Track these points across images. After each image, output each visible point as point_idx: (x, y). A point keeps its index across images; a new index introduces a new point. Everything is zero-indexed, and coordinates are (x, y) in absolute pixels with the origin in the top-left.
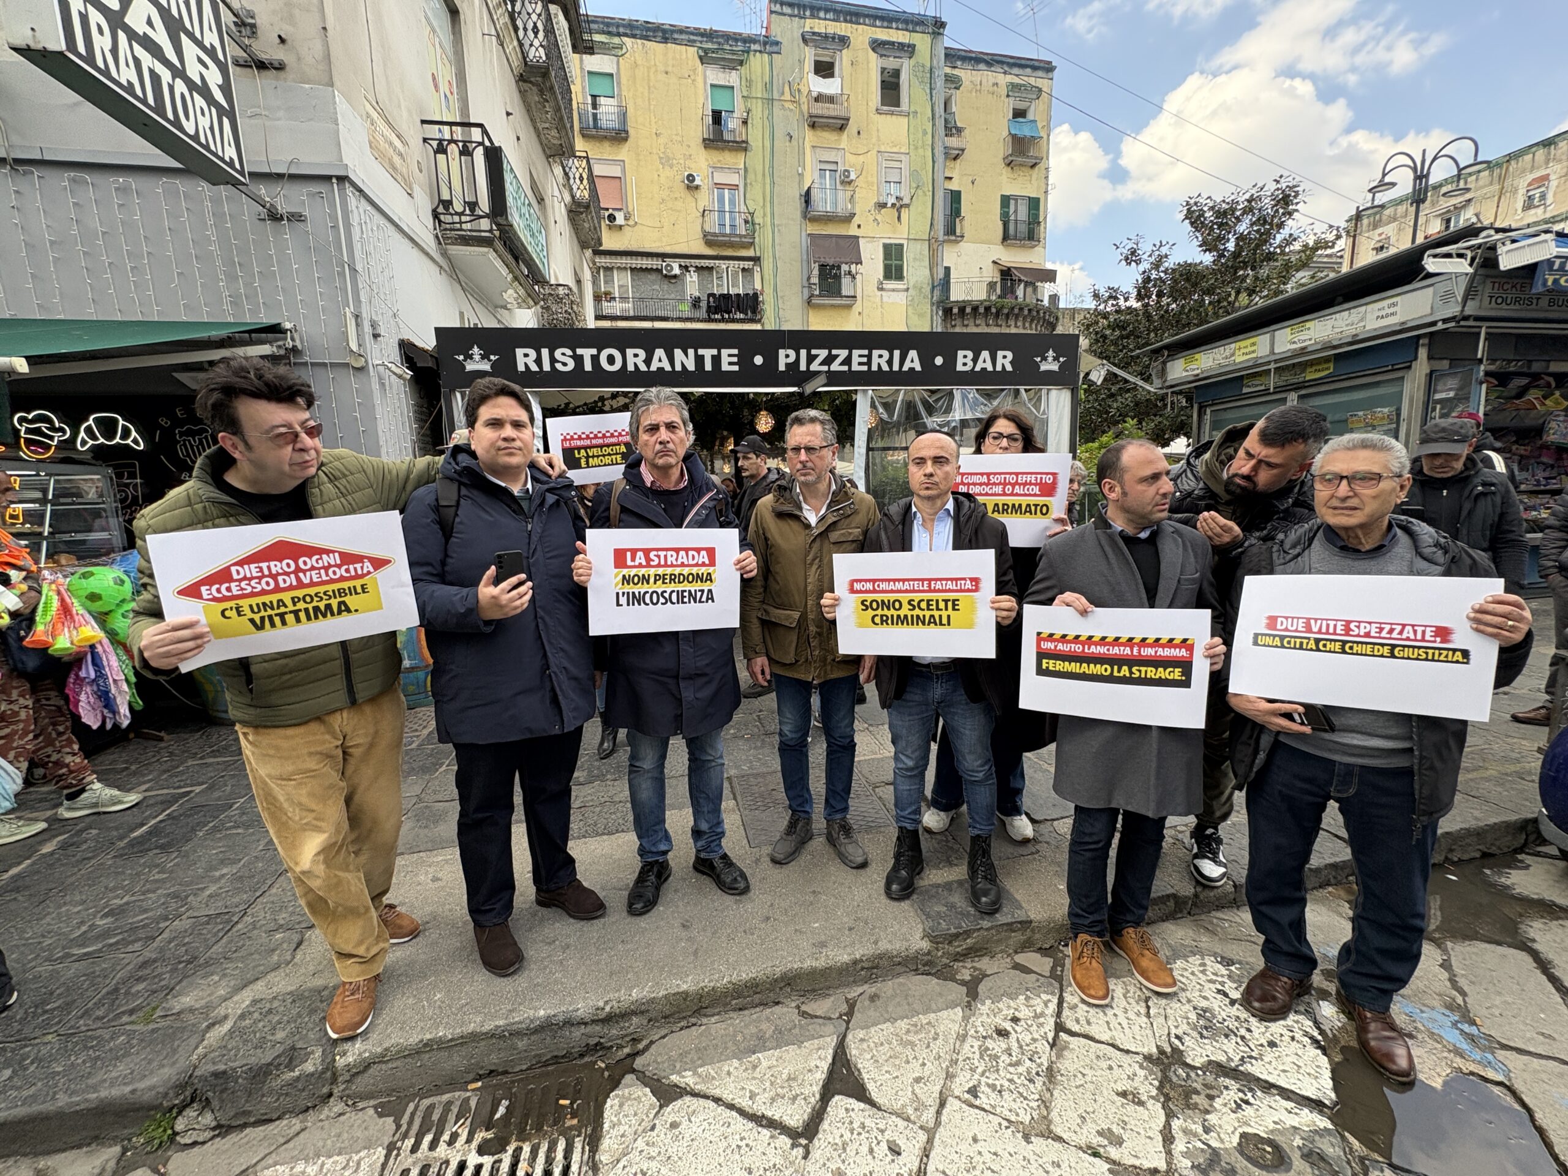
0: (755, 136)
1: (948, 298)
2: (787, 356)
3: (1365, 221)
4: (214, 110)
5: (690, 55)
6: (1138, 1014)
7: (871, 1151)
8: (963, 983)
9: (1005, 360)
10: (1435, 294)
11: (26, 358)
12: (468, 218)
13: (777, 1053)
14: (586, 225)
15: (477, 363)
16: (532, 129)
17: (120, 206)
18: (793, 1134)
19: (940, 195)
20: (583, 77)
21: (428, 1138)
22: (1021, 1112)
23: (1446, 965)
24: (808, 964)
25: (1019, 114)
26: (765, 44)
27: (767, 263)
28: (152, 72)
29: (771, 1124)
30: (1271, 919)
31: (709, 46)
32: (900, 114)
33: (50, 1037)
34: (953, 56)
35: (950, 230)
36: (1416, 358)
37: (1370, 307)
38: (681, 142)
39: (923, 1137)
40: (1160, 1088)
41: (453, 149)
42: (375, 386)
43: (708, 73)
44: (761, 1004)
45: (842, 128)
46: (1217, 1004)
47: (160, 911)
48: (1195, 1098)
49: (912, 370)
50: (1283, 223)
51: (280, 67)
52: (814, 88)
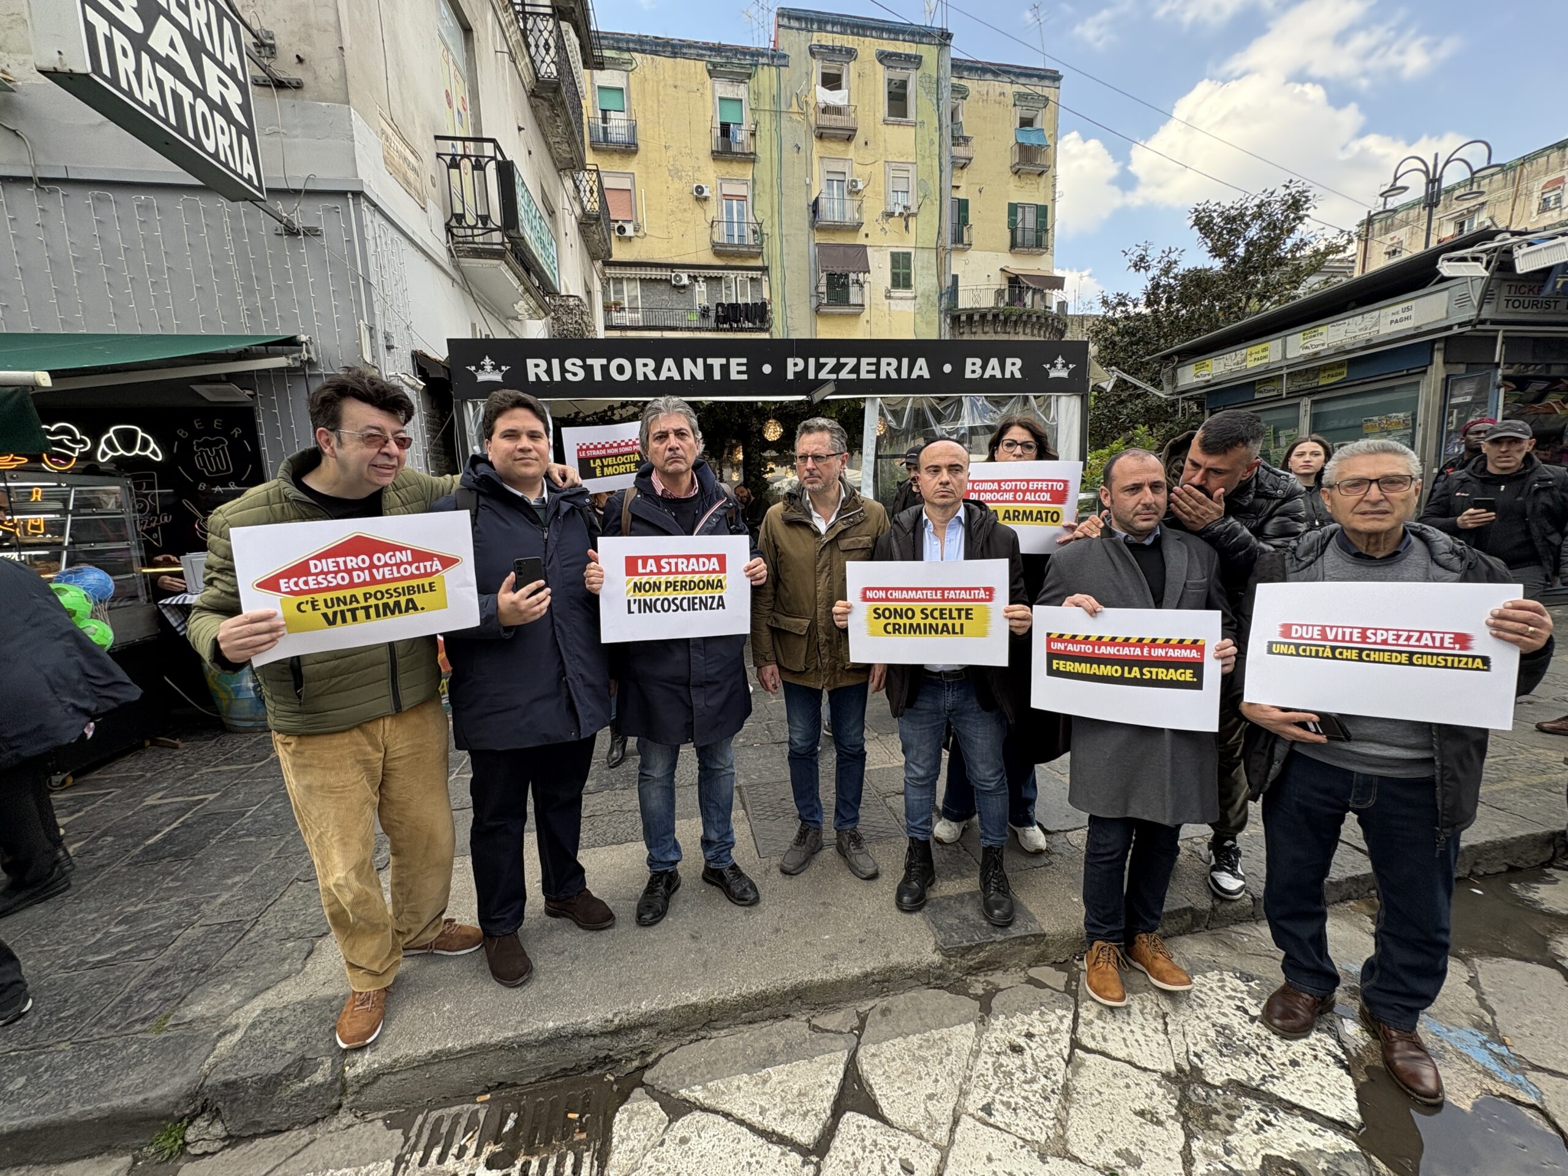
0: (764, 148)
1: (956, 305)
2: (796, 365)
3: (1377, 226)
4: (233, 129)
5: (699, 70)
6: (1156, 1031)
7: (884, 1170)
8: (976, 997)
9: (1014, 367)
10: (1450, 298)
11: (50, 372)
12: (480, 232)
13: (787, 1067)
14: (596, 237)
15: (489, 374)
16: (543, 144)
17: (142, 222)
18: (804, 1151)
19: (947, 204)
20: (593, 92)
21: (436, 1151)
22: (1037, 1131)
23: (1473, 982)
24: (819, 976)
25: (1026, 123)
26: (773, 57)
27: (776, 273)
28: (173, 92)
29: (782, 1140)
30: (1290, 934)
31: (718, 60)
32: (908, 124)
33: (62, 1046)
34: (959, 67)
35: (958, 238)
36: (1431, 363)
37: (1383, 312)
38: (690, 155)
39: (936, 1155)
40: (1179, 1108)
41: (466, 164)
43: (717, 86)
44: (771, 1017)
45: (849, 139)
46: (1236, 1021)
47: (174, 919)
48: (1216, 1119)
49: (920, 377)
50: (1294, 228)
51: (298, 86)
52: (821, 100)
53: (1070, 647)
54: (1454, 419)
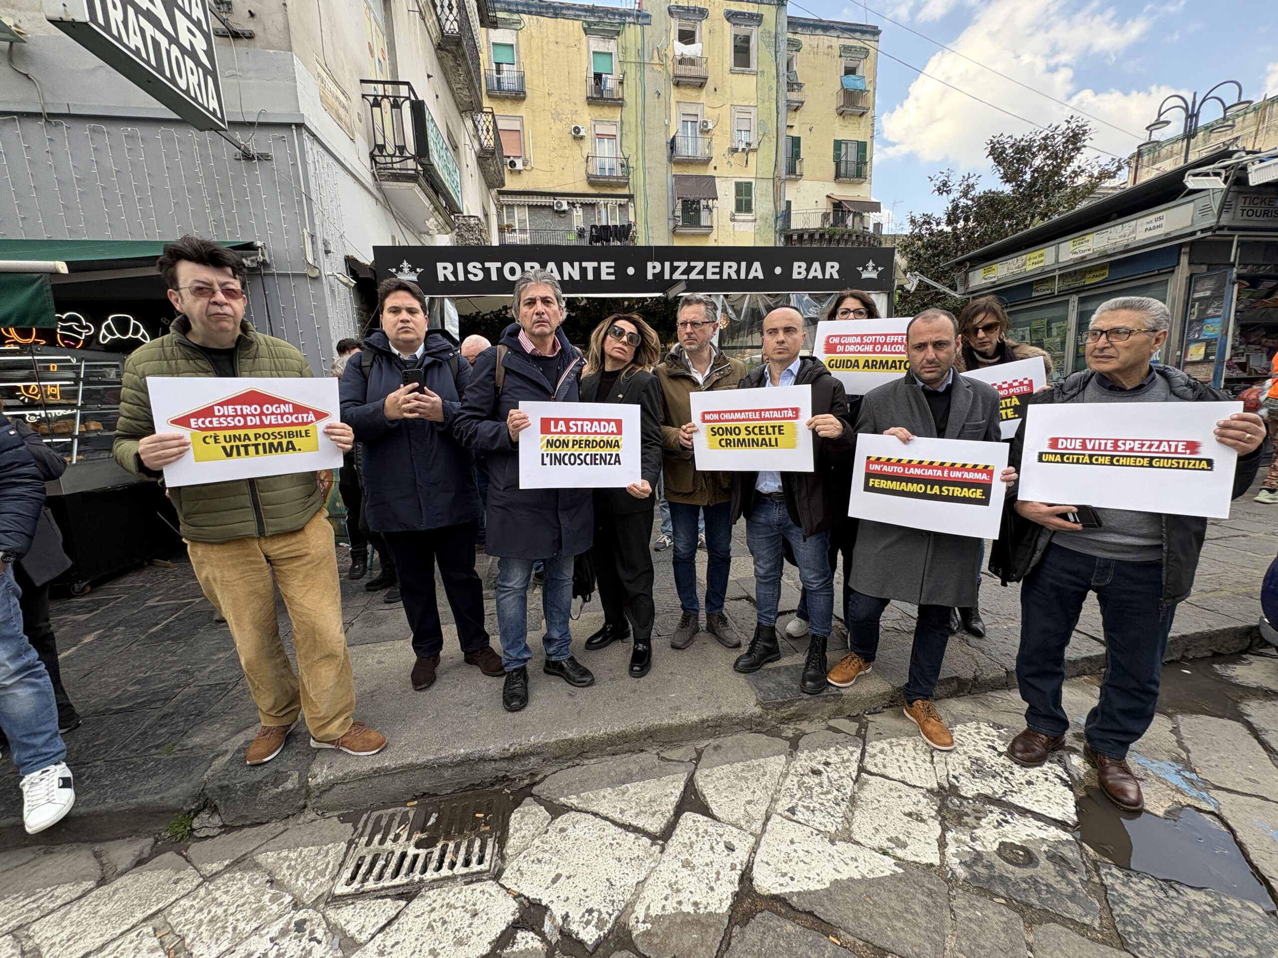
0: (630, 94)
1: (789, 227)
2: (654, 267)
3: (1146, 158)
4: (200, 70)
5: (576, 28)
6: (924, 761)
7: (712, 848)
8: (787, 739)
9: (833, 269)
10: (1195, 208)
11: (67, 263)
12: (398, 159)
13: (641, 784)
14: (492, 169)
15: (407, 276)
16: (447, 90)
17: (129, 150)
18: (653, 837)
19: (783, 140)
20: (488, 48)
21: (378, 837)
22: (829, 825)
23: (1175, 731)
24: (666, 722)
25: (850, 71)
26: (638, 16)
27: (640, 200)
28: (153, 38)
29: (636, 830)
31: (592, 19)
32: (750, 73)
33: (98, 763)
34: (794, 24)
35: (792, 170)
36: (1178, 264)
37: (1140, 221)
38: (569, 100)
39: (752, 840)
40: (939, 811)
41: (386, 104)
42: (327, 292)
43: (591, 41)
44: (629, 751)
45: (701, 86)
46: (988, 756)
47: (174, 682)
48: (966, 819)
49: (756, 278)
50: (1072, 157)
51: (251, 36)
52: (678, 53)
53: (885, 468)
54: (1195, 310)
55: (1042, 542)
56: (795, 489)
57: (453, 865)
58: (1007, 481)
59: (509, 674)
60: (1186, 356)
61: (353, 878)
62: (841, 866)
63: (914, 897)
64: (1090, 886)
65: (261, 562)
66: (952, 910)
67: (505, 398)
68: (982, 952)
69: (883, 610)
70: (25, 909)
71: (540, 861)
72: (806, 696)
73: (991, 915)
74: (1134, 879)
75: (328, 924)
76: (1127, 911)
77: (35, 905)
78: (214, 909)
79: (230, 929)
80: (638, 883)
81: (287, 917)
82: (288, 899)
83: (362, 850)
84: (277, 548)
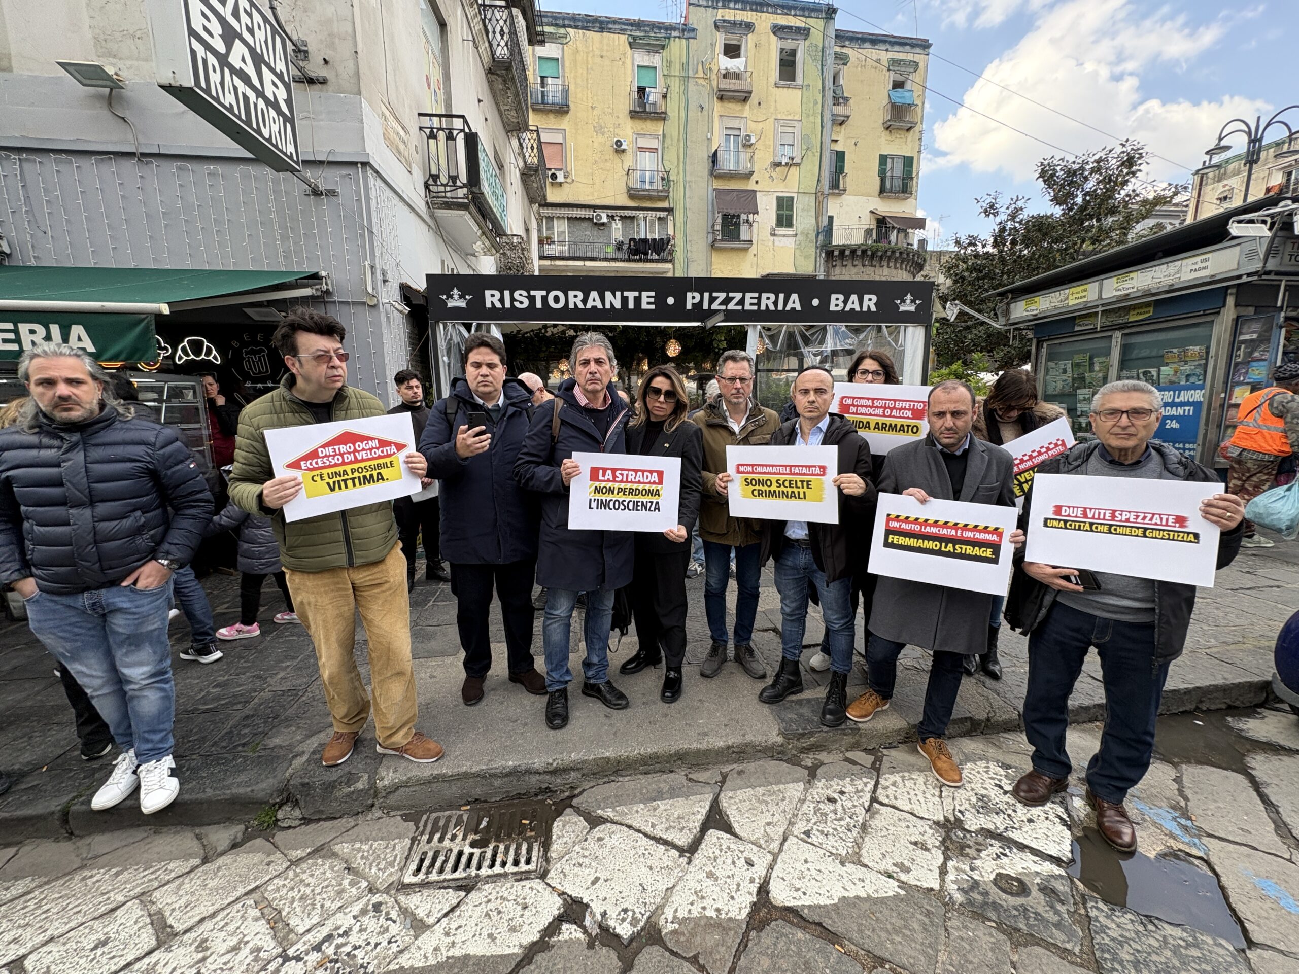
0: (673, 108)
1: (830, 242)
2: (693, 298)
3: (1210, 175)
4: (281, 119)
5: (621, 42)
6: (933, 795)
7: (734, 863)
8: (806, 767)
9: (870, 302)
10: (1241, 251)
11: (169, 303)
12: (451, 189)
13: (671, 802)
14: (535, 185)
15: (456, 302)
16: (496, 111)
17: (211, 186)
18: (681, 850)
19: (827, 155)
20: (534, 62)
21: (437, 836)
22: (840, 848)
23: (1178, 780)
24: (695, 746)
25: (898, 85)
26: (683, 30)
27: (679, 214)
28: (244, 95)
29: (666, 842)
30: (1038, 732)
31: (638, 33)
32: (795, 87)
34: (842, 37)
35: (835, 185)
36: (1224, 305)
37: (1185, 262)
38: (612, 114)
39: (770, 858)
40: (943, 842)
41: (442, 135)
42: (383, 319)
43: (636, 56)
44: (660, 771)
45: (745, 100)
46: (993, 793)
47: (250, 686)
48: (967, 850)
49: (793, 309)
50: (1127, 181)
51: (324, 82)
52: (722, 67)
53: (904, 526)
54: (1241, 352)
55: (1048, 600)
56: (821, 537)
57: (504, 864)
58: (1016, 543)
59: (552, 694)
60: (1230, 399)
61: (419, 870)
62: (849, 886)
63: (913, 916)
64: (1076, 916)
65: (346, 590)
66: (946, 930)
67: (560, 446)
68: (970, 967)
69: (899, 653)
70: (146, 879)
71: (580, 865)
72: (825, 729)
73: (981, 935)
74: (1117, 913)
75: (400, 908)
76: (1107, 941)
77: (153, 876)
78: (303, 889)
79: (318, 906)
80: (667, 889)
81: (365, 899)
82: (364, 884)
83: (423, 846)
84: (362, 577)
